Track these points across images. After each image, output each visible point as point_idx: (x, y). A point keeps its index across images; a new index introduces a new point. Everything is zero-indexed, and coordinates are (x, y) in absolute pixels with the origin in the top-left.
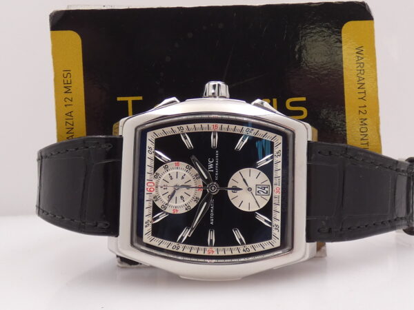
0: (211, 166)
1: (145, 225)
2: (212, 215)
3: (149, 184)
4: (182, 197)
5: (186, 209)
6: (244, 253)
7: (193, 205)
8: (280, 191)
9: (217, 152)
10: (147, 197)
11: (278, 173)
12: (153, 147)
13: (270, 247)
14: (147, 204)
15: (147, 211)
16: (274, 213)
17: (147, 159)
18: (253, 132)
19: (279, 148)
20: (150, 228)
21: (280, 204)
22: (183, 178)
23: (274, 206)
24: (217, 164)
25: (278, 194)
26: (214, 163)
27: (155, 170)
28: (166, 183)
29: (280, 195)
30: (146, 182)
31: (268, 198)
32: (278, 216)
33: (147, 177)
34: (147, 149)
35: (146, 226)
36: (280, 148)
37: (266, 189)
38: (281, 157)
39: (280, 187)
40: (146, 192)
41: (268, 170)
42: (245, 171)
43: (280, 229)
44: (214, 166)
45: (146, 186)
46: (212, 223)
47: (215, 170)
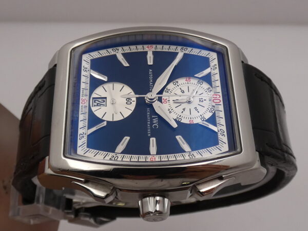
0: (155, 121)
1: (217, 66)
2: (151, 78)
3: (219, 101)
4: (183, 92)
5: (177, 82)
6: (117, 48)
7: (171, 86)
8: (81, 101)
9: (149, 135)
10: (219, 89)
11: (83, 118)
12: (220, 136)
13: (92, 54)
14: (218, 83)
15: (216, 78)
16: (89, 82)
17: (224, 124)
18: (110, 157)
19: (82, 142)
20: (212, 64)
21: (81, 90)
22: (184, 109)
23: (88, 88)
24: (149, 123)
25: (84, 98)
26: (152, 123)
27: (214, 114)
28: (201, 103)
29: (81, 98)
30: (222, 103)
31: (94, 95)
32: (83, 79)
33: (221, 108)
34: (225, 133)
35: (215, 65)
36: (80, 143)
37: (96, 104)
38: (79, 133)
39: (81, 105)
40: (221, 94)
41: (93, 120)
42: (118, 118)
43: (82, 68)
44: (151, 121)
45: (221, 99)
46: (150, 70)
47: (151, 117)
